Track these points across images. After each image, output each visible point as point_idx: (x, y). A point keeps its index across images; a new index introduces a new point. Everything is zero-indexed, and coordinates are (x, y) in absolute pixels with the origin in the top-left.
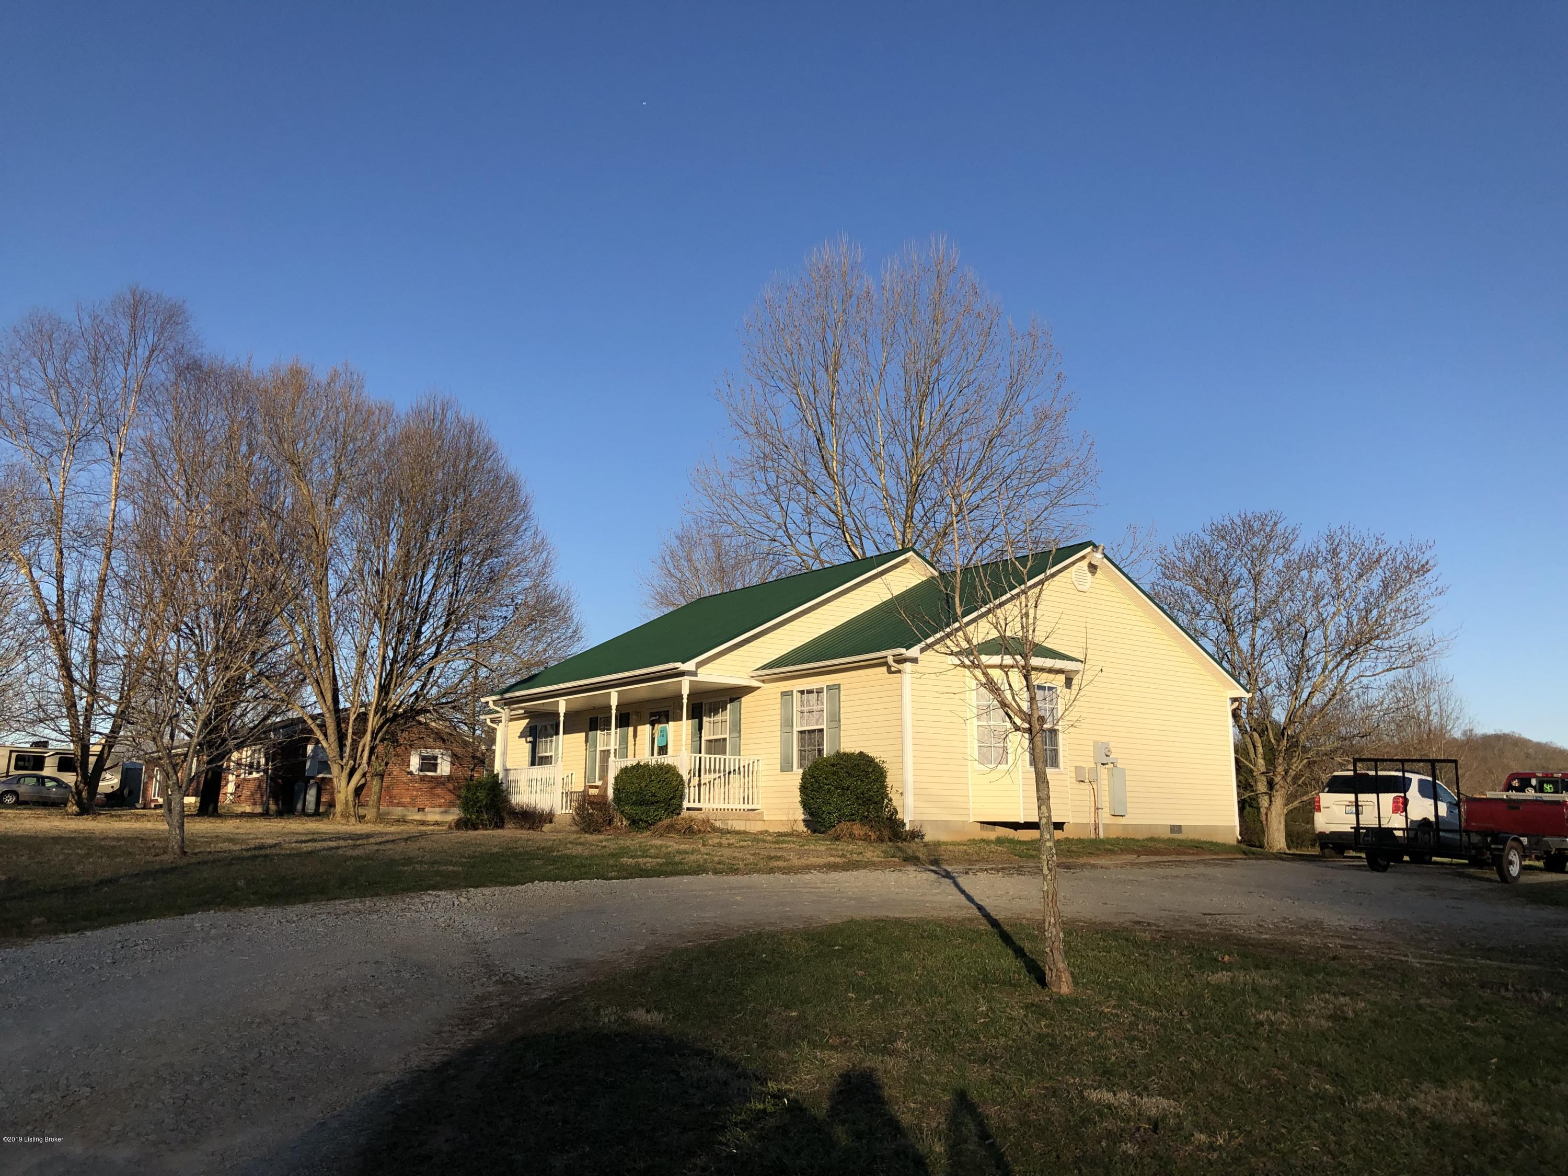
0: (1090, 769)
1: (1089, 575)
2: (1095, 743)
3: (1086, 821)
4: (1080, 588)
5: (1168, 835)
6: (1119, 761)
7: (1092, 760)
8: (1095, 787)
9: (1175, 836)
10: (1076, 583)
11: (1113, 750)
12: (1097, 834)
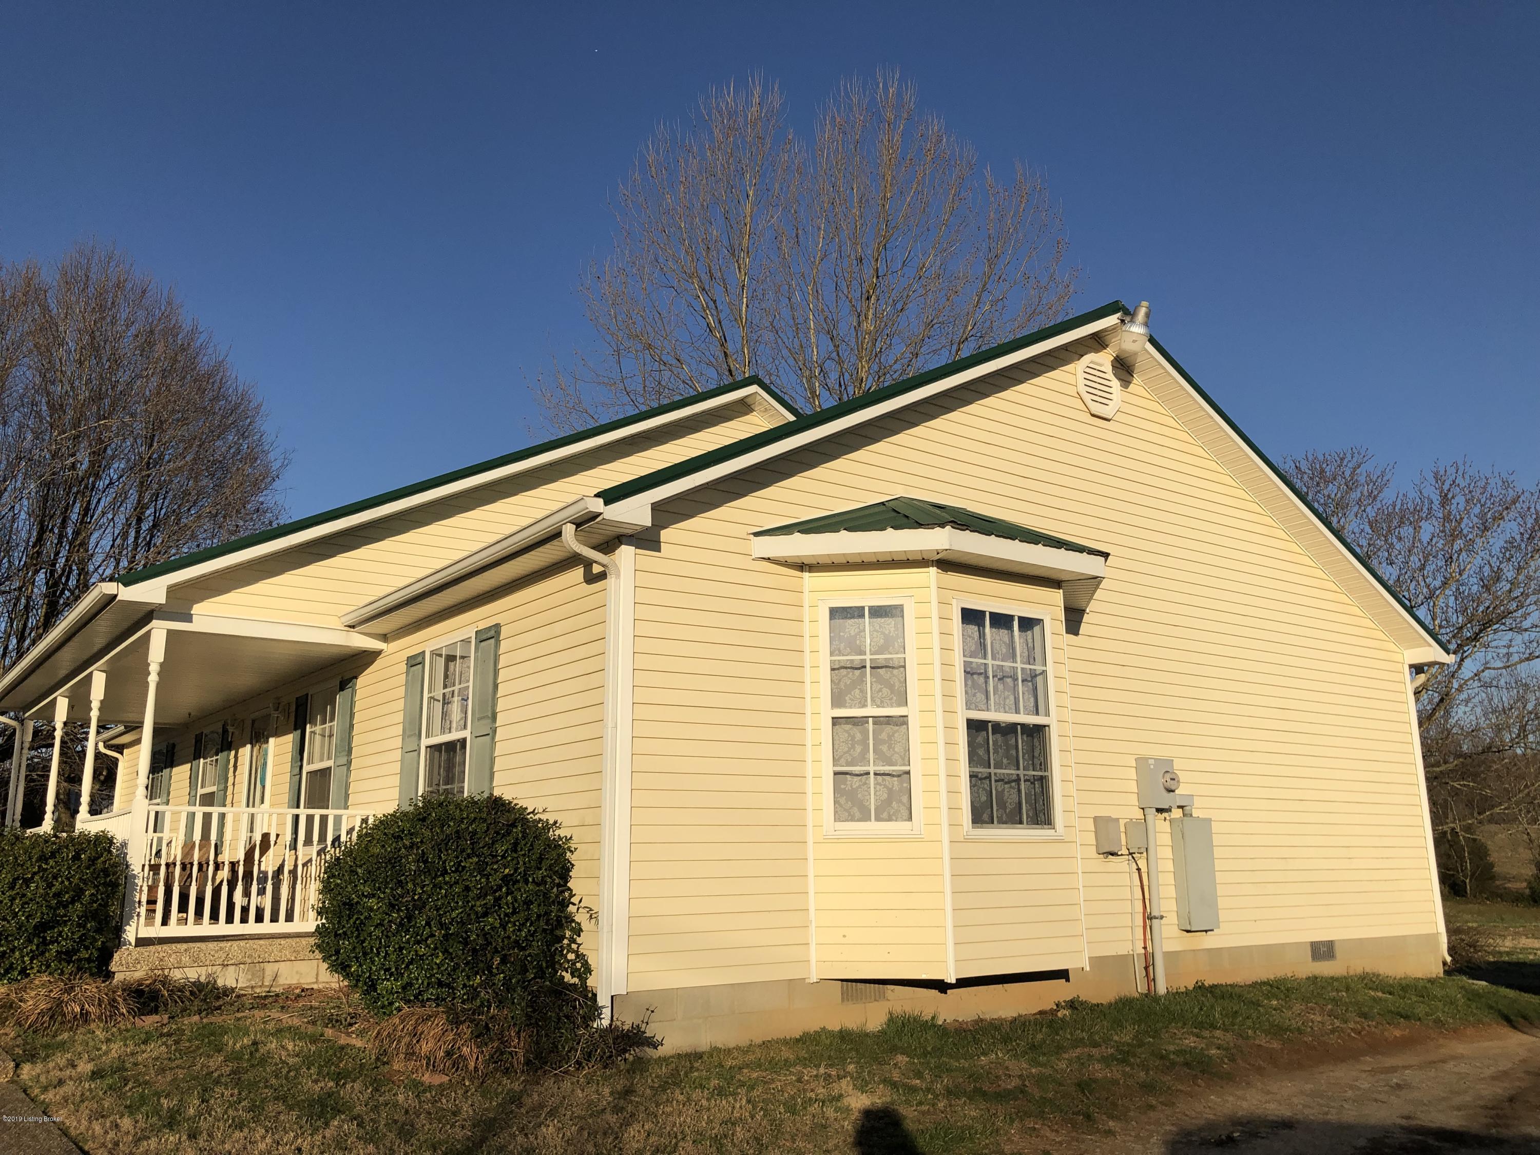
0: (1130, 823)
1: (1115, 383)
2: (1141, 762)
3: (1123, 949)
4: (1097, 409)
5: (1308, 968)
6: (1197, 802)
7: (1134, 800)
8: (1142, 864)
9: (1326, 969)
10: (1088, 398)
11: (1182, 776)
12: (1151, 980)
